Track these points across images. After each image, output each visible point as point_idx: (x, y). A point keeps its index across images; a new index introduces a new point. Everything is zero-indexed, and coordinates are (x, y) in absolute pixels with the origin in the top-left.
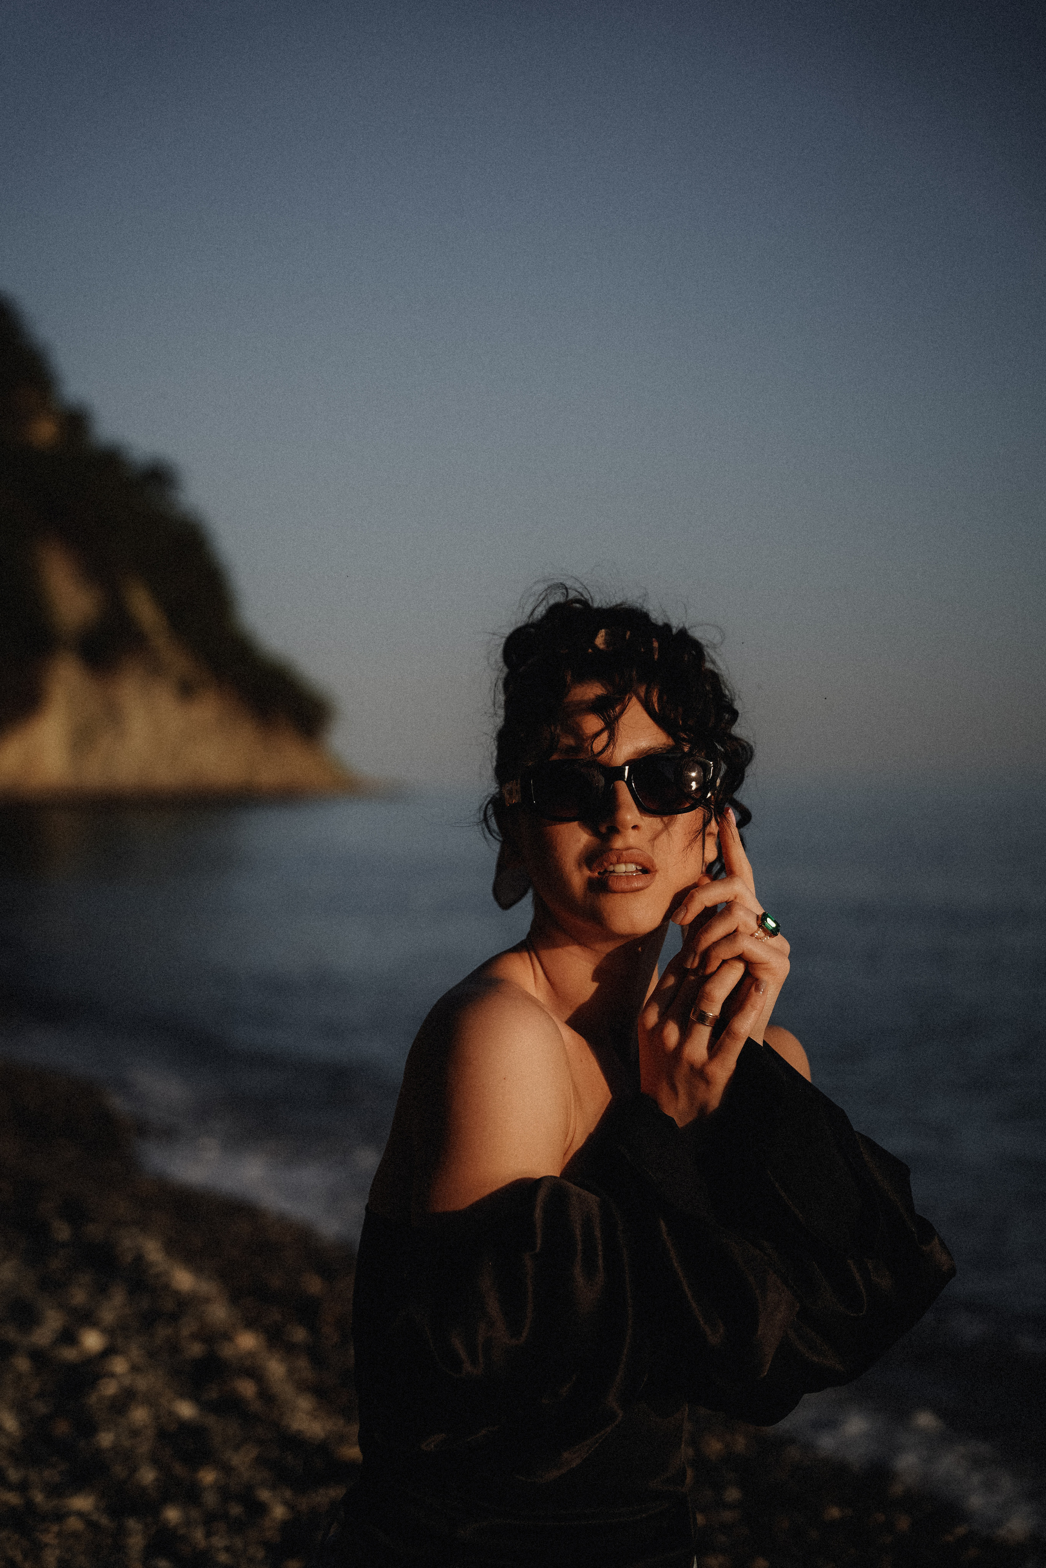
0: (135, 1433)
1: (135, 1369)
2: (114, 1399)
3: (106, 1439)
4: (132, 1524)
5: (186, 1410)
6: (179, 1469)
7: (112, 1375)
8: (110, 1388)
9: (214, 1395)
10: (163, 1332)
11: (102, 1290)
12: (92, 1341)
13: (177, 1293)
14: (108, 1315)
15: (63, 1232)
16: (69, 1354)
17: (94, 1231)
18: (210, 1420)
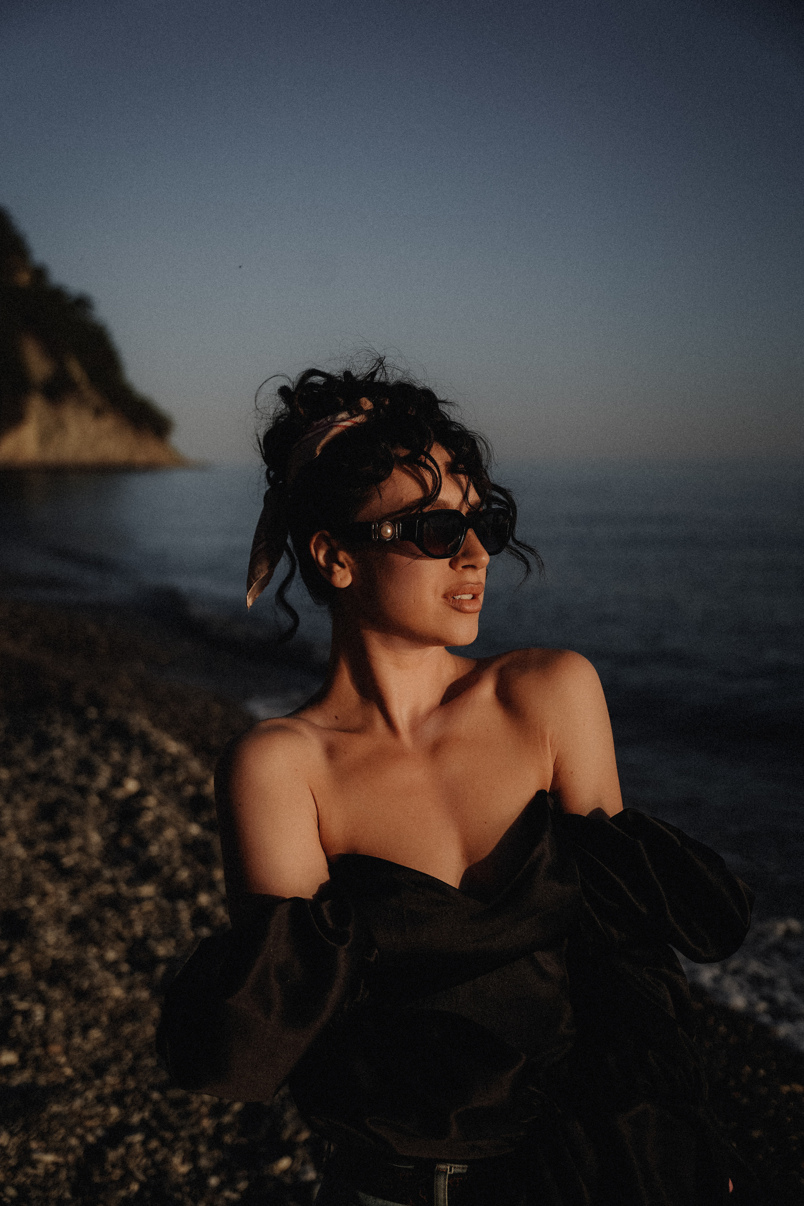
0: (169, 844)
1: (160, 803)
2: (153, 823)
3: (154, 849)
4: (182, 905)
5: (195, 830)
6: (200, 868)
7: (148, 809)
8: (149, 817)
9: (206, 819)
10: (167, 778)
11: (127, 751)
12: (131, 786)
13: (170, 755)
14: (135, 768)
15: (92, 713)
16: (119, 794)
17: (112, 713)
18: (210, 836)
